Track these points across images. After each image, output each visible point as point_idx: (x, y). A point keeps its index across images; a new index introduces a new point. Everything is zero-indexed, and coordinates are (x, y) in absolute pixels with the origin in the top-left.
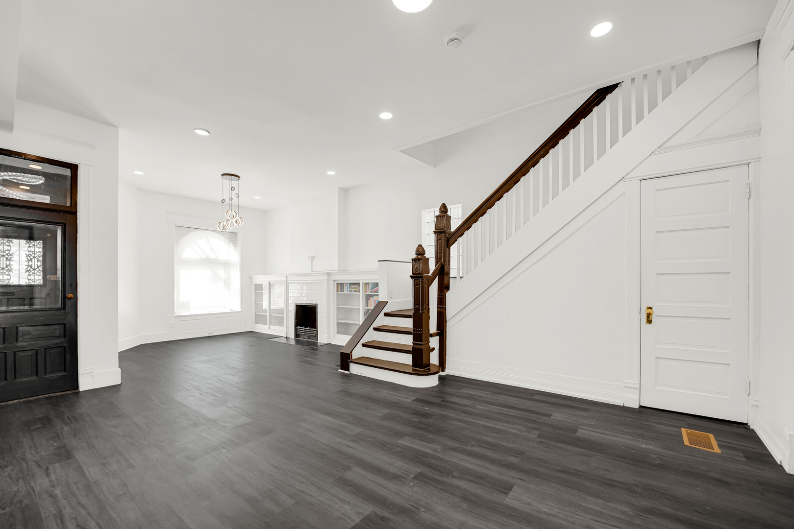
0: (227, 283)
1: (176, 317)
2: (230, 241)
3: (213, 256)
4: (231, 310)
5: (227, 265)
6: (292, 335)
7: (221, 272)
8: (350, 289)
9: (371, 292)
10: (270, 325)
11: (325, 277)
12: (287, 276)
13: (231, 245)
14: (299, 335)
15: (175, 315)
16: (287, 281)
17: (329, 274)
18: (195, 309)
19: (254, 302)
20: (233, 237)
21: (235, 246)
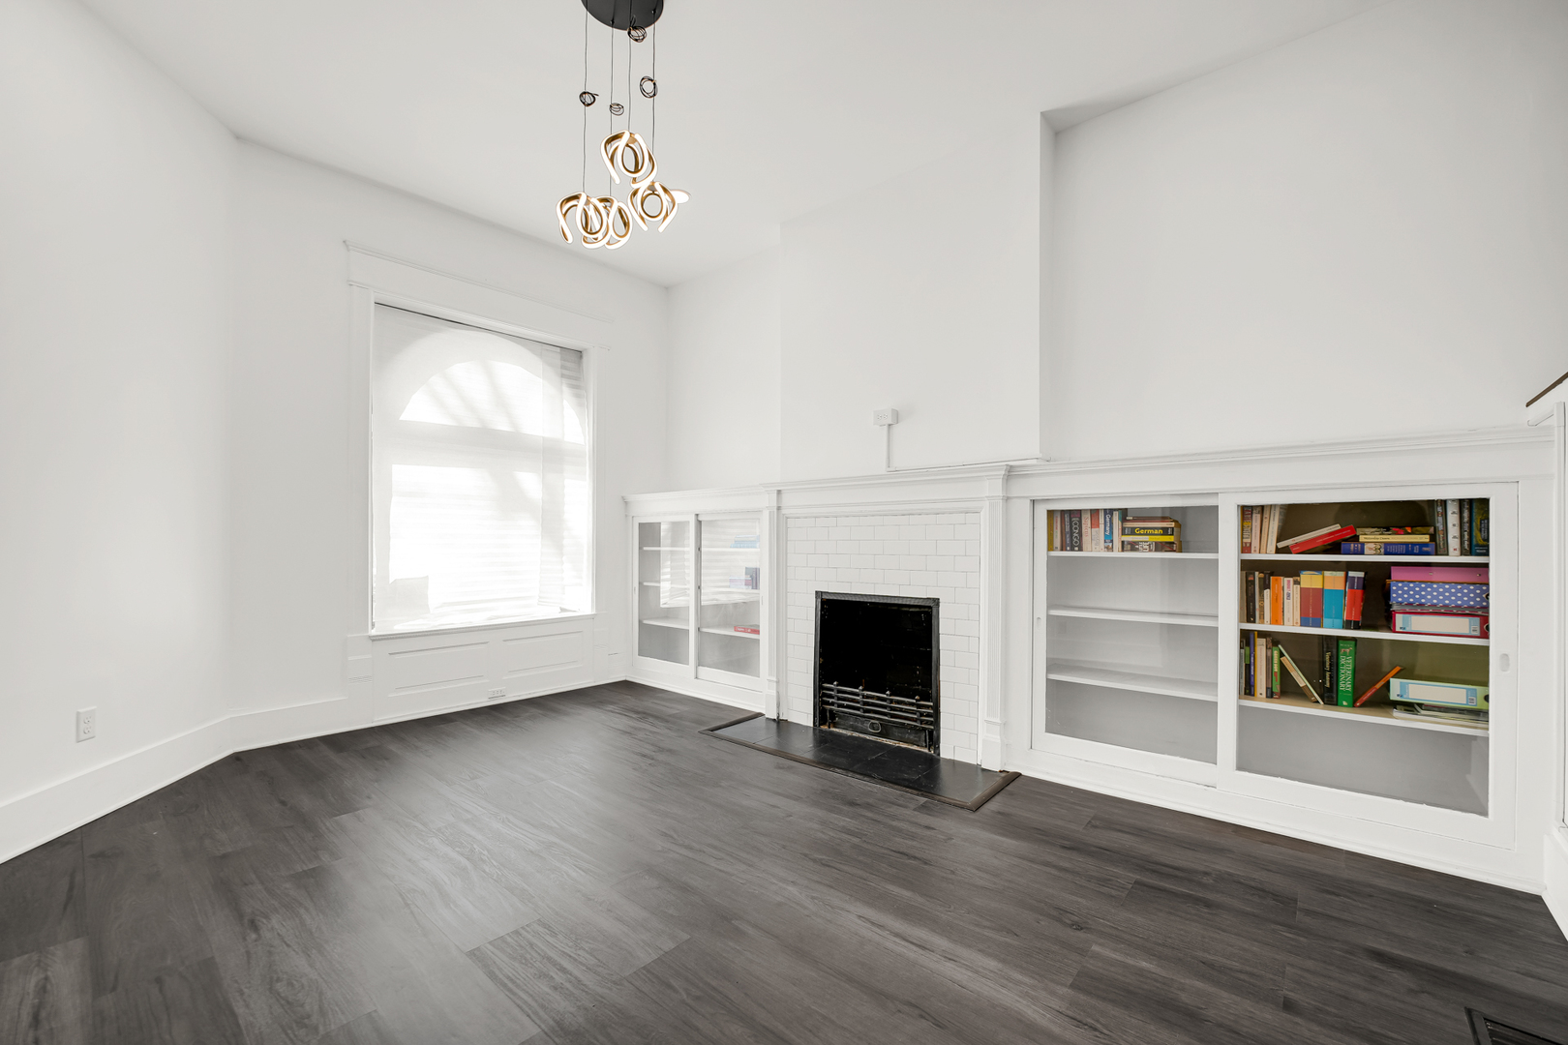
0: (551, 523)
1: (374, 639)
2: (563, 376)
3: (502, 425)
4: (563, 610)
5: (550, 455)
6: (802, 712)
7: (530, 482)
8: (1127, 538)
9: (1278, 551)
10: (700, 663)
11: (994, 487)
12: (779, 492)
13: (566, 389)
14: (833, 715)
15: (373, 632)
16: (779, 508)
17: (1011, 473)
18: (444, 611)
19: (636, 585)
20: (571, 361)
21: (578, 396)
